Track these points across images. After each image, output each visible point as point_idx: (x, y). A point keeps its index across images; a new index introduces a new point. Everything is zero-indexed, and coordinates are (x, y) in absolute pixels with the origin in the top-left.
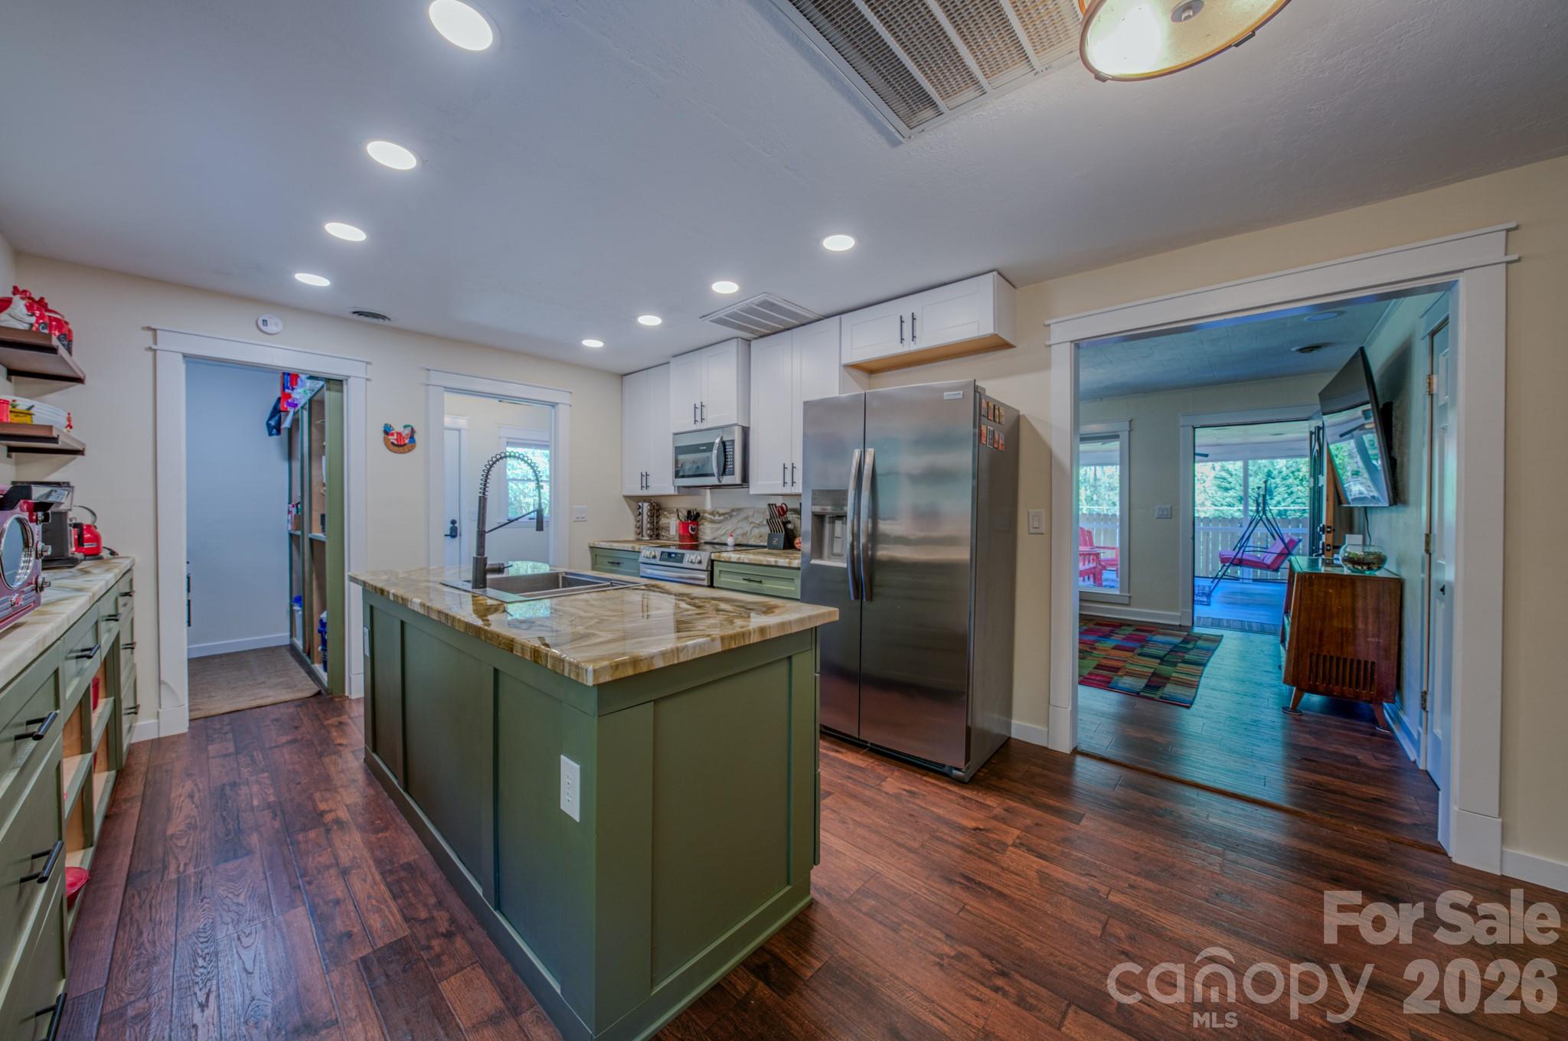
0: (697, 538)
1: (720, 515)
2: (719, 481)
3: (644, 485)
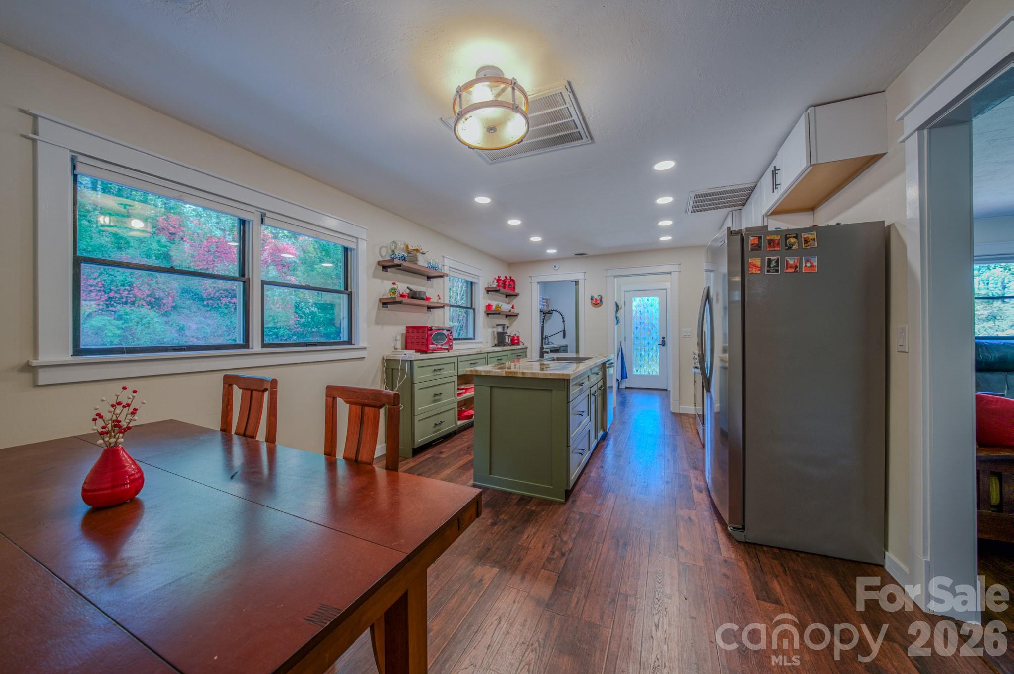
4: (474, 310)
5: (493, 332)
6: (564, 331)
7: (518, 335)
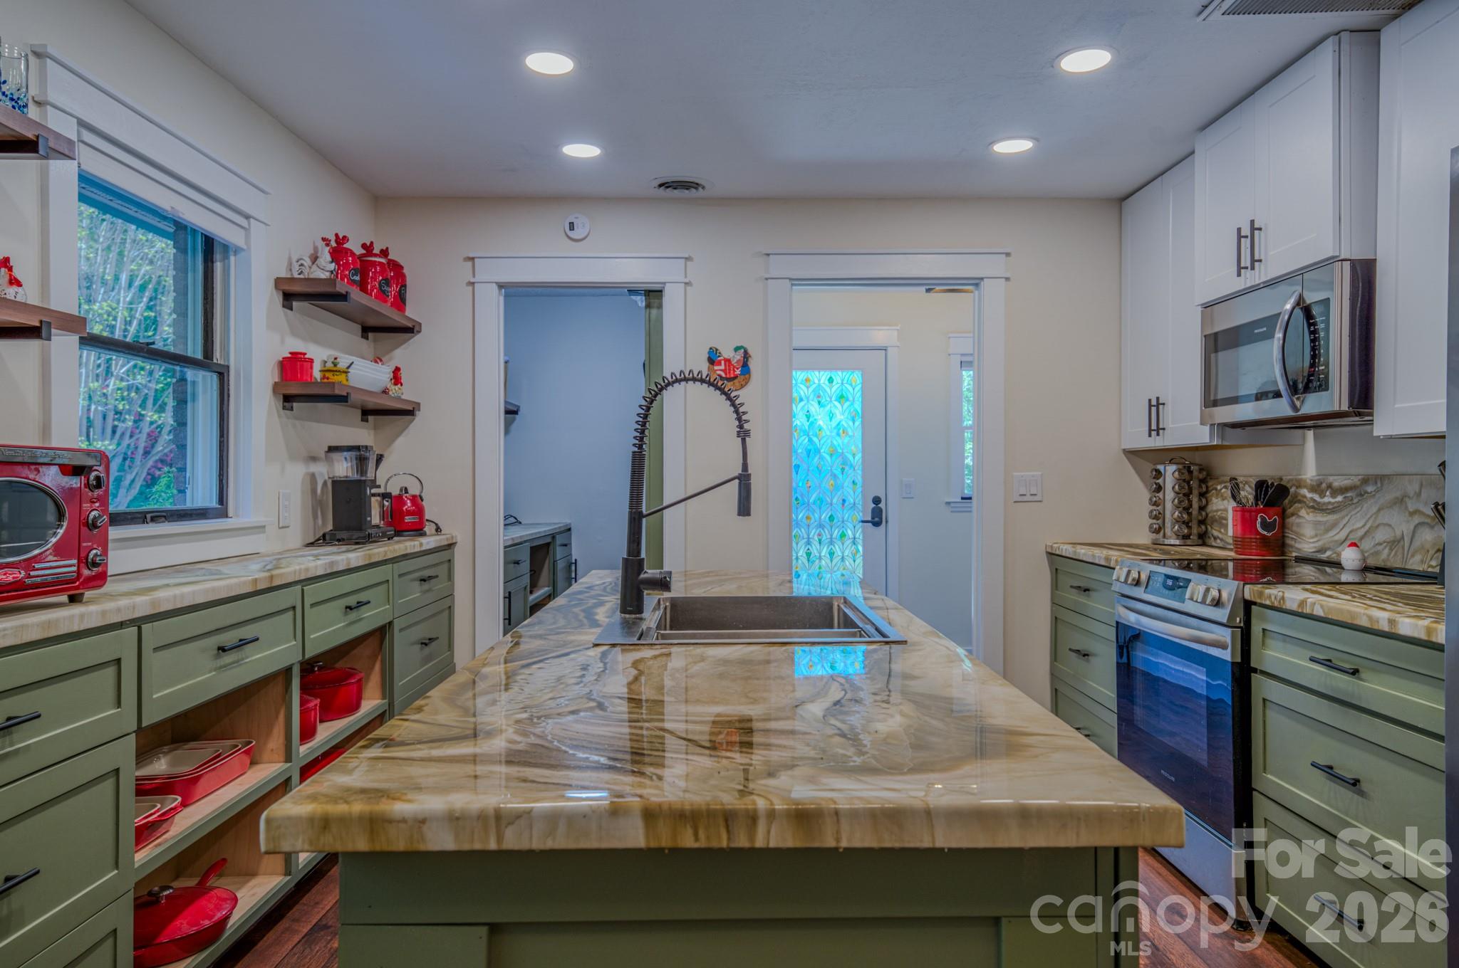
0: (1283, 545)
1: (1335, 492)
2: (1295, 409)
3: (1154, 427)
4: (222, 374)
5: (313, 477)
6: (744, 480)
7: (414, 491)
